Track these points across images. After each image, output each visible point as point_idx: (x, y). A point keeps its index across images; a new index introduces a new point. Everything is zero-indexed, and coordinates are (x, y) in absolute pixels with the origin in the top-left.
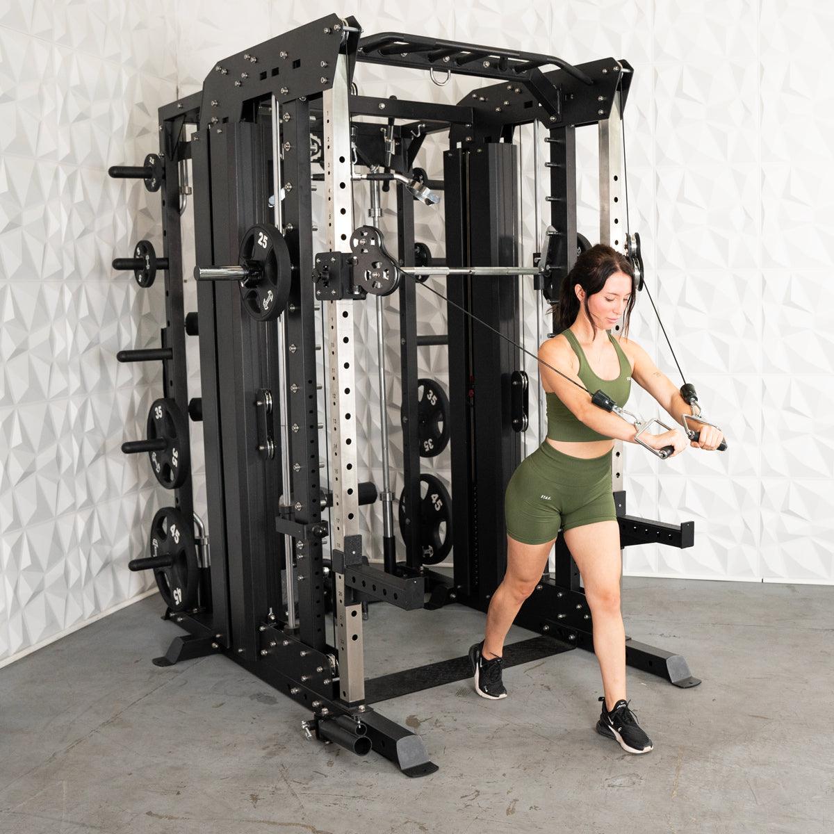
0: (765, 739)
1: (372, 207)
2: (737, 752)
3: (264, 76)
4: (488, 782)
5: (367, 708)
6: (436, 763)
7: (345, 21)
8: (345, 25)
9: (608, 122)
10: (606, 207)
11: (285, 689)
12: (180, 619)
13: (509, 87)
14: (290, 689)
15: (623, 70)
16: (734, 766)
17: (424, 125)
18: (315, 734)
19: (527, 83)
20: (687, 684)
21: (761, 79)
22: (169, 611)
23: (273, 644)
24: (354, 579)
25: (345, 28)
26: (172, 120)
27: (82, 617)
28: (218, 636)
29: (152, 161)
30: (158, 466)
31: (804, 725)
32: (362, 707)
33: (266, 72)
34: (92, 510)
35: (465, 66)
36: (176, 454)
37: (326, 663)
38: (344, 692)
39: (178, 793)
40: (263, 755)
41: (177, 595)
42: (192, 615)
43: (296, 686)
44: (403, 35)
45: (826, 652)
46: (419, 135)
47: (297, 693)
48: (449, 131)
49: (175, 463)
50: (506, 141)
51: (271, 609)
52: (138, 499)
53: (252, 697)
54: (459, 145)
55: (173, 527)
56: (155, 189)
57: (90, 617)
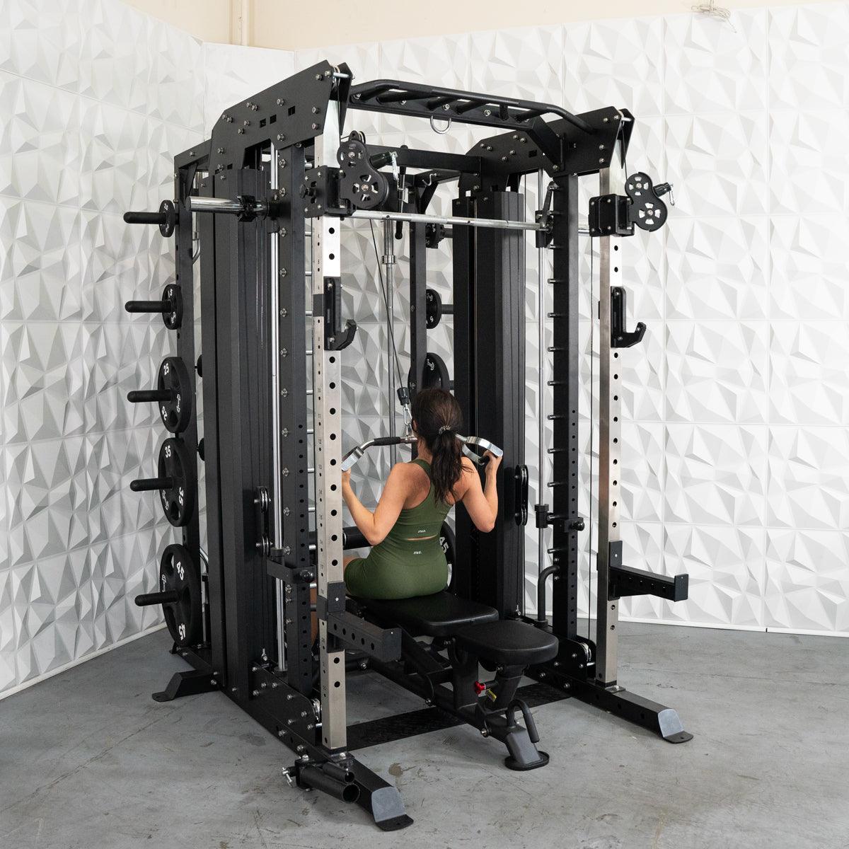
0: (752, 802)
1: (385, 254)
2: (720, 816)
3: (263, 123)
4: (462, 840)
5: (348, 755)
6: (411, 816)
7: (337, 68)
8: (337, 72)
9: (609, 171)
10: (606, 255)
11: (274, 731)
12: (184, 654)
13: (515, 137)
14: (278, 730)
15: (624, 119)
16: (716, 831)
17: (435, 174)
18: (295, 781)
19: (530, 132)
20: (680, 739)
21: (771, 131)
22: (175, 646)
23: (264, 685)
24: (335, 627)
25: (335, 74)
26: (186, 167)
27: (93, 649)
28: (215, 673)
29: (166, 207)
30: (167, 503)
31: (794, 788)
32: (343, 754)
33: (265, 119)
34: (106, 544)
35: (466, 114)
36: (182, 493)
37: (310, 708)
38: (326, 739)
39: (150, 837)
40: (241, 799)
41: (181, 630)
42: (196, 651)
43: (284, 729)
44: (398, 82)
45: (824, 709)
46: (430, 184)
47: (285, 735)
48: (458, 181)
49: (181, 501)
50: (512, 190)
51: (264, 650)
52: (154, 534)
53: (241, 738)
54: (468, 194)
55: (179, 564)
56: (169, 235)
57: (101, 648)
